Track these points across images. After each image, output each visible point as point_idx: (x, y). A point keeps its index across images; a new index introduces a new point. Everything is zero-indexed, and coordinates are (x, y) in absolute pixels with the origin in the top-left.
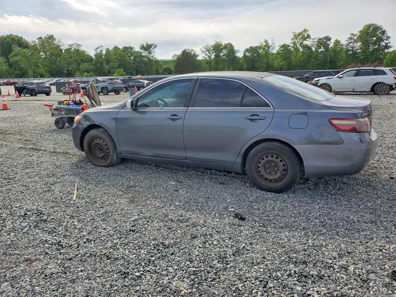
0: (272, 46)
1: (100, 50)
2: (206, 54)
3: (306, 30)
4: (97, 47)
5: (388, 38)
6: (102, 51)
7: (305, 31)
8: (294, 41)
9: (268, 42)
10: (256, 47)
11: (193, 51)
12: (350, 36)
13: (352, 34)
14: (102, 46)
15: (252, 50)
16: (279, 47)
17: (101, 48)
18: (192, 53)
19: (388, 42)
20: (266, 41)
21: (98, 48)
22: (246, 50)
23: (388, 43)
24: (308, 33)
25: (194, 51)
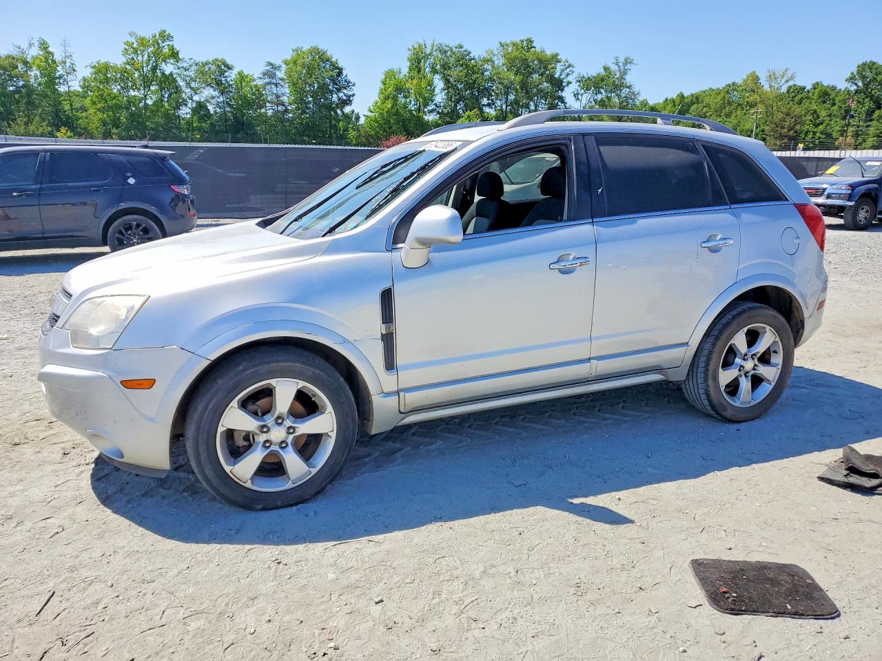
0: (65, 63)
3: (167, 33)
5: (348, 84)
7: (165, 36)
8: (133, 59)
9: (50, 49)
12: (268, 68)
13: (270, 64)
19: (351, 93)
20: (44, 46)
23: (349, 96)
24: (171, 43)
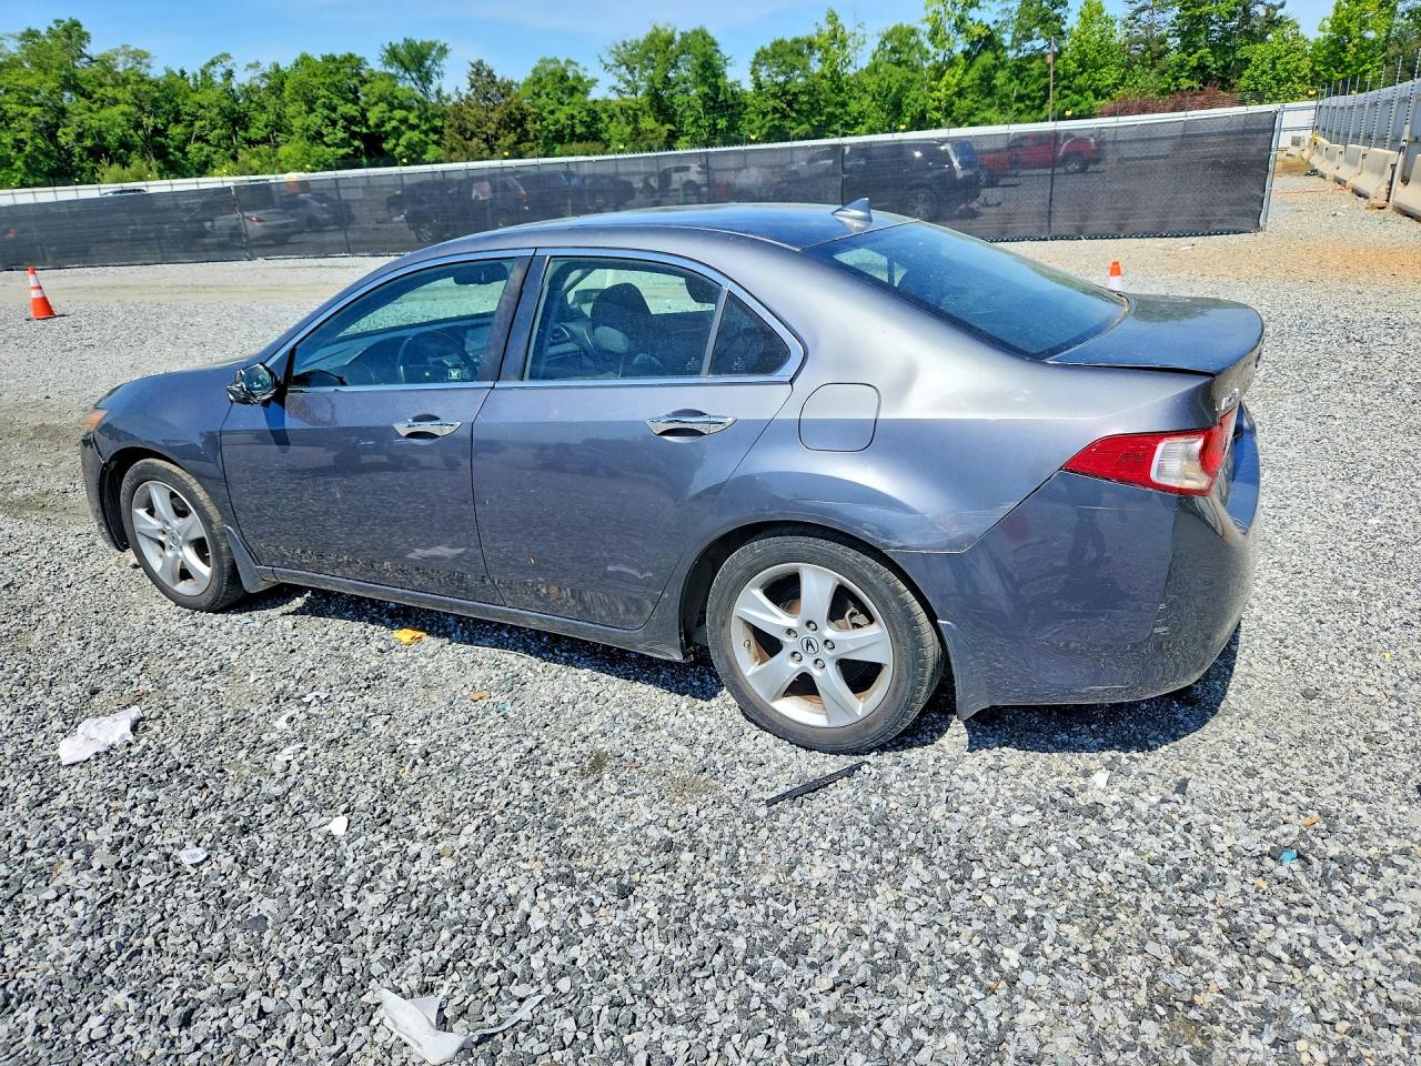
1: (223, 71)
2: (621, 78)
4: (209, 60)
6: (229, 74)
10: (796, 41)
11: (574, 67)
14: (227, 56)
15: (785, 54)
16: (878, 40)
17: (228, 64)
18: (570, 74)
21: (213, 63)
22: (758, 55)
25: (576, 64)
